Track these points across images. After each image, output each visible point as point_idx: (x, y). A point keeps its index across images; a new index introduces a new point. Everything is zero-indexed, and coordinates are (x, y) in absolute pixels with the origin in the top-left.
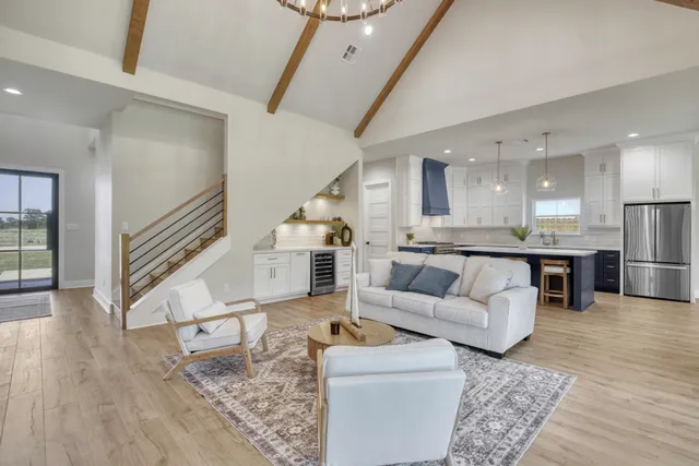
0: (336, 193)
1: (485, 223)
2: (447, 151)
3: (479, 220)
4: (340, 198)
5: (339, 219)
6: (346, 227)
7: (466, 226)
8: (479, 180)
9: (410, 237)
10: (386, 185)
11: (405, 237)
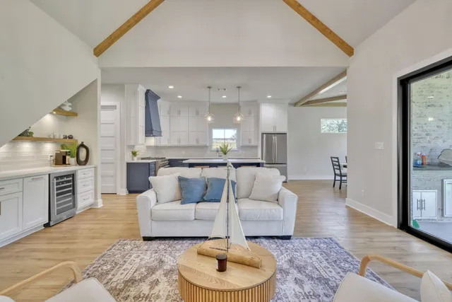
0: (67, 108)
1: (184, 143)
2: (171, 87)
3: (179, 141)
4: (73, 114)
5: (71, 137)
6: (82, 145)
7: (169, 145)
8: (179, 113)
9: (134, 154)
10: (114, 107)
11: (131, 154)
